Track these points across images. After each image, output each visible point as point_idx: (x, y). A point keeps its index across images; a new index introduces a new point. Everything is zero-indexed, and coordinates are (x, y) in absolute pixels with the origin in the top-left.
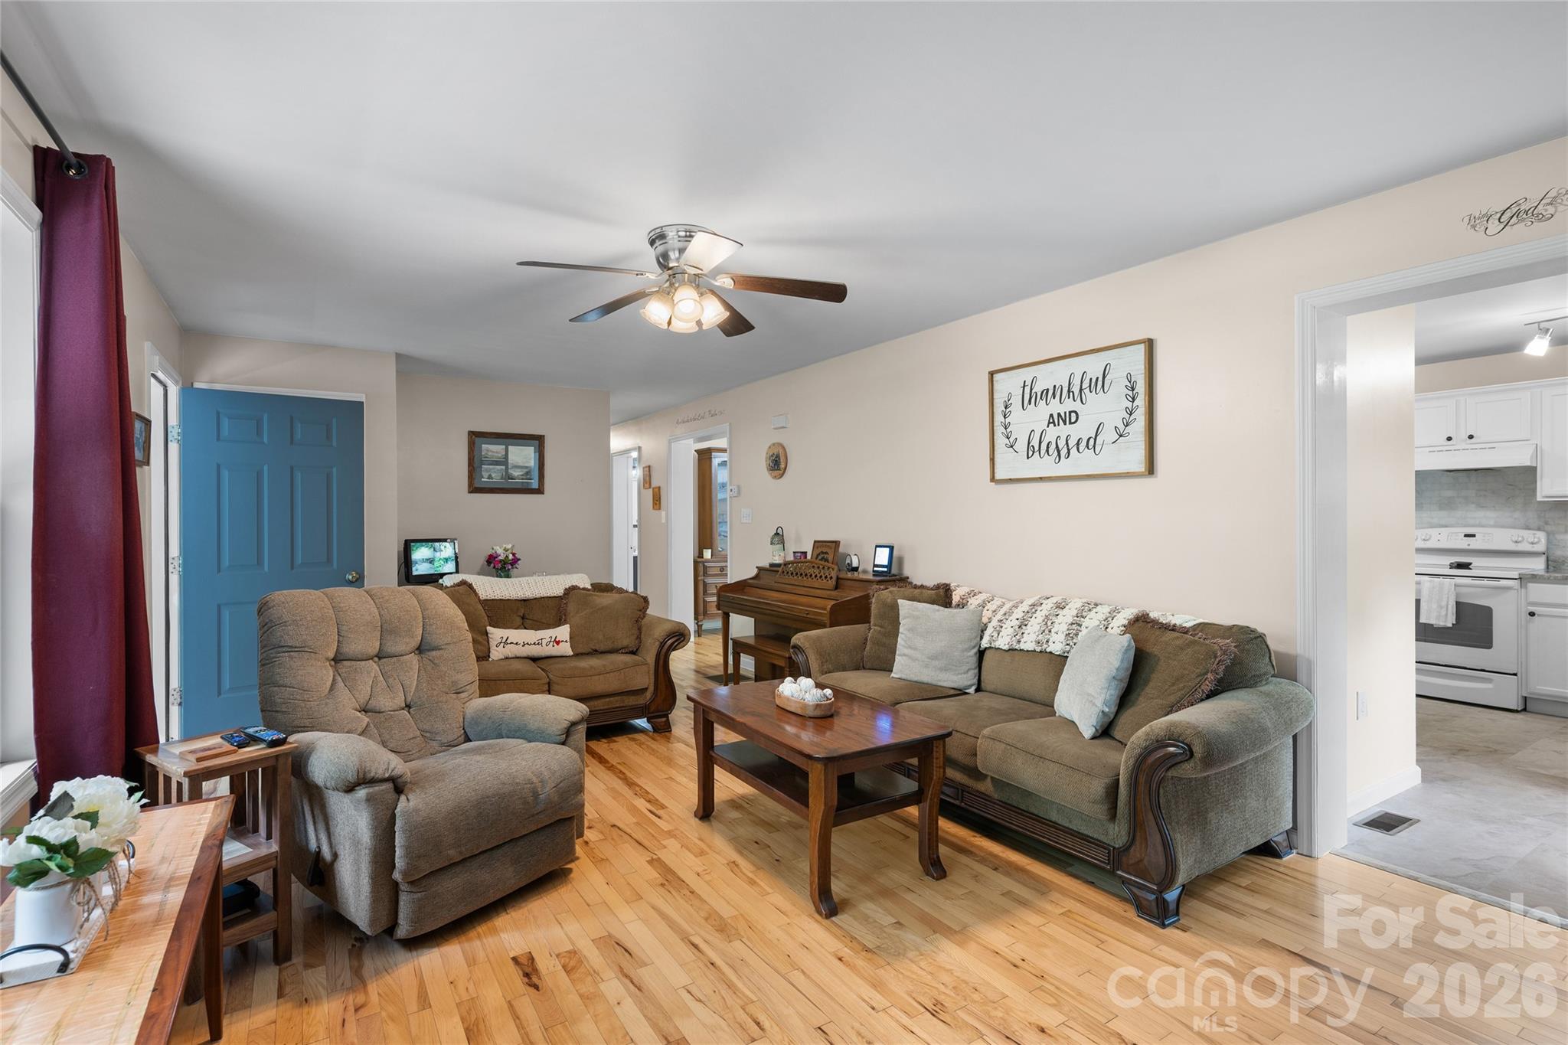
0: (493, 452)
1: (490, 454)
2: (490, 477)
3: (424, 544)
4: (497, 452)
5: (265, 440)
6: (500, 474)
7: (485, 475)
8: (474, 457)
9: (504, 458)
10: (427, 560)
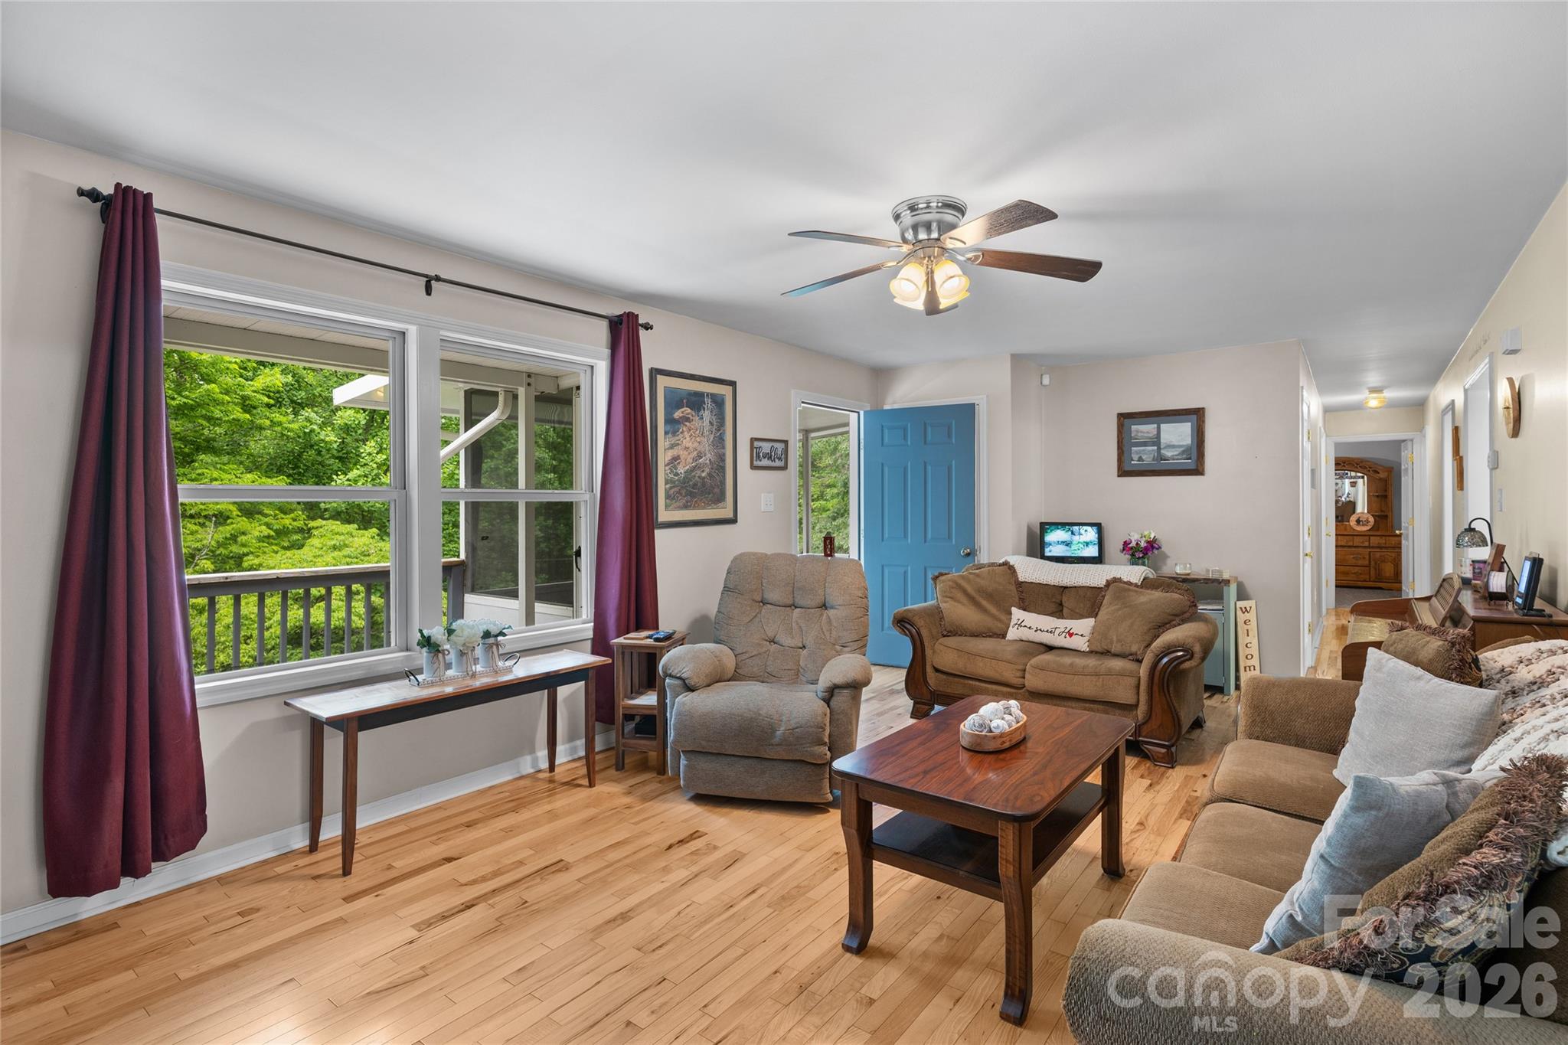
0: (1144, 433)
1: (1140, 434)
2: (1140, 459)
3: (1059, 527)
4: (1148, 432)
5: (909, 443)
6: (1152, 456)
7: (1135, 457)
8: (1123, 439)
9: (1156, 438)
10: (1063, 542)
